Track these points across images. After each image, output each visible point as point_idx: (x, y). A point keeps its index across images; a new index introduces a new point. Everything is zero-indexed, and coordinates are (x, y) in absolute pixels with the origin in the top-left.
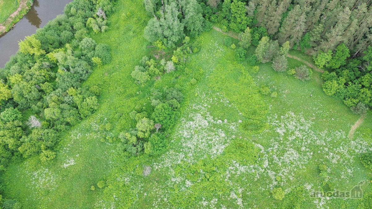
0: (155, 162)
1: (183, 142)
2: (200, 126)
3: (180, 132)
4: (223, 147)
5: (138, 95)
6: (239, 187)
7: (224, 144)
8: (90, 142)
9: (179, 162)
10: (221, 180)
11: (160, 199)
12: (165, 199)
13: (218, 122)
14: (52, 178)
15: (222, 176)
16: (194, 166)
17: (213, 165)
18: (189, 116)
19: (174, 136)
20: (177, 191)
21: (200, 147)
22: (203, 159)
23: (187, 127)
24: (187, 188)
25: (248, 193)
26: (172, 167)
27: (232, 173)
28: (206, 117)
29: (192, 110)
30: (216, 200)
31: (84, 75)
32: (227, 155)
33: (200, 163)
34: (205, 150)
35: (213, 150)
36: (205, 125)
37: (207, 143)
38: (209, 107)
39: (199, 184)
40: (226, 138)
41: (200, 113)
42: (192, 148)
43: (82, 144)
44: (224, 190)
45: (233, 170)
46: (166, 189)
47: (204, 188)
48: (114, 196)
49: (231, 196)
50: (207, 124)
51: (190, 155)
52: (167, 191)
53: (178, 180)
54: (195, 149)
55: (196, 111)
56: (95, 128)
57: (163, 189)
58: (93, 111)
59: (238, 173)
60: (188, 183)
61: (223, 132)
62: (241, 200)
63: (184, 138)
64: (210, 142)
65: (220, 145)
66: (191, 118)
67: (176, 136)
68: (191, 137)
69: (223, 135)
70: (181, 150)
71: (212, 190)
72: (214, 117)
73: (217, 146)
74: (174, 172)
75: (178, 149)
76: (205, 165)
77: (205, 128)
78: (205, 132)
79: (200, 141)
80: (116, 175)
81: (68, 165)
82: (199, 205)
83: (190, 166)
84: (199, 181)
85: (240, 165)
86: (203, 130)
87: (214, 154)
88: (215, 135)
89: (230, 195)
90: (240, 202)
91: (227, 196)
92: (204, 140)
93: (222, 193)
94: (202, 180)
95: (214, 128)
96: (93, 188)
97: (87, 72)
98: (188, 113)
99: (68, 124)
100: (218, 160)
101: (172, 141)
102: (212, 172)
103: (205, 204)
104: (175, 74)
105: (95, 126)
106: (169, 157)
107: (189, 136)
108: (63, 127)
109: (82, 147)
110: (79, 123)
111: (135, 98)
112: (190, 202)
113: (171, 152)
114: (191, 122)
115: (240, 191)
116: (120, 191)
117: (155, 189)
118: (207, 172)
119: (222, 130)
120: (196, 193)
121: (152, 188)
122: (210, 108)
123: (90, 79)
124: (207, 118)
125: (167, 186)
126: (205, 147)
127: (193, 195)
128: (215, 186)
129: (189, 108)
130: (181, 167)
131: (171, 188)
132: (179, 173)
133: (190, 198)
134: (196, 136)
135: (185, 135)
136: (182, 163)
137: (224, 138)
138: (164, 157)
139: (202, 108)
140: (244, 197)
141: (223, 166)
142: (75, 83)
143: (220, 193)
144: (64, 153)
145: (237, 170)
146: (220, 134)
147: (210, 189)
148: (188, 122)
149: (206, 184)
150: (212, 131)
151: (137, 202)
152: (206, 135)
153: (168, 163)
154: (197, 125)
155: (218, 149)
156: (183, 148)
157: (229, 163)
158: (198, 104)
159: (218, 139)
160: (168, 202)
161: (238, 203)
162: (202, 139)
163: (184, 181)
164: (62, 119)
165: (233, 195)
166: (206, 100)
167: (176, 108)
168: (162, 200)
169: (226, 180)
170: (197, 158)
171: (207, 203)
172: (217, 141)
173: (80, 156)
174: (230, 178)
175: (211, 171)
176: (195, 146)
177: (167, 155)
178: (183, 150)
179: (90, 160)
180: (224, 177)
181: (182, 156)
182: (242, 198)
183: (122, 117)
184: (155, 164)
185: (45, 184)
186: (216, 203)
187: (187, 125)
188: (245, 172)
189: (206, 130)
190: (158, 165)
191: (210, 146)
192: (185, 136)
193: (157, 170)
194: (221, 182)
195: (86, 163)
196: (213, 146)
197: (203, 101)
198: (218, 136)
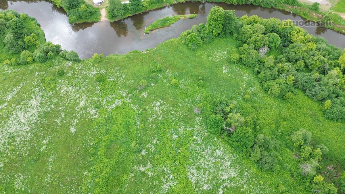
0: (202, 120)
1: (211, 148)
2: (223, 170)
3: (222, 149)
4: (193, 180)
5: (277, 131)
6: (152, 174)
7: (196, 184)
8: (238, 84)
9: (195, 137)
10: (166, 163)
11: (173, 113)
12: (171, 116)
13: (220, 189)
14: (218, 59)
15: (168, 165)
16: (186, 147)
17: (181, 164)
18: (237, 164)
19: (220, 142)
20: (173, 126)
21: (201, 159)
22: (190, 157)
23: (225, 157)
24: (172, 134)
25: (144, 178)
26: (194, 130)
27: (167, 175)
28: (231, 181)
29: (243, 170)
30: (153, 150)
31: (310, 92)
32: (184, 181)
33: (187, 153)
34: (196, 163)
35: (194, 170)
36: (221, 175)
37: (203, 168)
38: (242, 190)
39: (171, 144)
40: (201, 189)
41: (237, 177)
42: (203, 152)
43: (238, 79)
44: (157, 161)
45: (169, 178)
46: (178, 120)
47: (165, 147)
48: (189, 89)
49: (149, 163)
50: (223, 178)
51: (197, 148)
52: (176, 120)
53: (181, 131)
54: (201, 154)
55: (241, 173)
56: (250, 89)
57: (179, 118)
58: (266, 91)
59: (164, 180)
60: (175, 137)
61: (209, 189)
62: (142, 170)
63: (215, 150)
64: (202, 171)
65: (196, 179)
66: (235, 166)
67: (220, 144)
68: (214, 157)
69: (205, 187)
70: (204, 143)
71: (161, 152)
72: (229, 189)
73: (196, 175)
74: (188, 130)
75: (207, 141)
76: (184, 156)
77: (218, 174)
78: (215, 171)
79: (207, 163)
80: (204, 94)
81: (224, 68)
82: (156, 137)
83: (188, 143)
84: (173, 145)
85: (170, 186)
86: (217, 170)
87: (190, 169)
88: (208, 180)
89: (151, 163)
90: (142, 168)
91: (151, 160)
92: (206, 166)
93: (156, 158)
94: (173, 148)
95: (216, 183)
96: (200, 78)
97: (314, 96)
98: (241, 165)
99: (259, 72)
100: (183, 170)
101: (216, 139)
102: (175, 159)
103: (154, 141)
104: (297, 175)
105: (251, 90)
106: (202, 131)
107: (215, 155)
108: (256, 69)
109: (235, 78)
110: (258, 81)
111: (274, 127)
112: (161, 131)
113: (206, 134)
114: (229, 163)
115: (149, 173)
116: (191, 93)
117: (182, 112)
118: (177, 155)
119: (210, 189)
120: (165, 139)
121: (183, 111)
122: (240, 190)
123: (306, 98)
124: (229, 181)
125: (180, 121)
126: (199, 164)
127: (165, 136)
128: (163, 156)
129: (246, 168)
130: (190, 137)
131: (177, 124)
132: (186, 133)
133: (164, 133)
134: (214, 161)
135: (218, 152)
136: (193, 139)
137: (202, 187)
138: (204, 127)
139: (243, 182)
140: (143, 174)
141: (175, 171)
142: (300, 83)
143: (156, 156)
144: (235, 68)
145: (167, 181)
146: (207, 185)
147: (162, 150)
148: (230, 160)
149: (168, 149)
150: (213, 179)
151: (179, 100)
152: (212, 171)
153: (198, 128)
154: (225, 168)
155: (193, 175)
156: (206, 145)
157: (176, 178)
158: (249, 179)
159: (203, 180)
160: (168, 117)
161: (141, 167)
162: (208, 165)
163: (178, 135)
164: (263, 69)
165: (149, 166)
166: (251, 190)
167: (250, 156)
168: (171, 114)
169: (164, 167)
170: (192, 152)
171: (154, 143)
172: (201, 177)
173: (229, 76)
174: (163, 171)
175: (177, 159)
176: (204, 156)
177: (205, 130)
178: (204, 144)
179: (222, 81)
180: (166, 167)
181: (199, 141)
182: (144, 172)
183: (255, 110)
184: (201, 119)
185: (216, 56)
186: (151, 149)
187: (227, 157)
188: (162, 187)
189: (216, 173)
190: (199, 120)
191: (198, 169)
192: (216, 151)
193: (195, 118)
194: (164, 162)
195: (222, 79)
196: (198, 172)
197: (251, 186)
198: (205, 182)
